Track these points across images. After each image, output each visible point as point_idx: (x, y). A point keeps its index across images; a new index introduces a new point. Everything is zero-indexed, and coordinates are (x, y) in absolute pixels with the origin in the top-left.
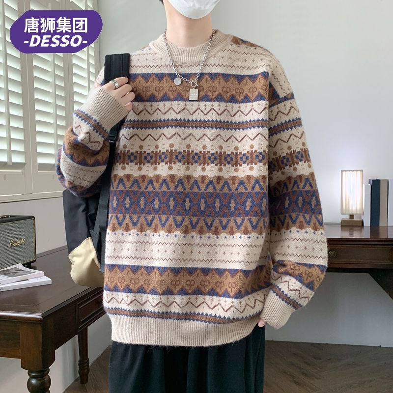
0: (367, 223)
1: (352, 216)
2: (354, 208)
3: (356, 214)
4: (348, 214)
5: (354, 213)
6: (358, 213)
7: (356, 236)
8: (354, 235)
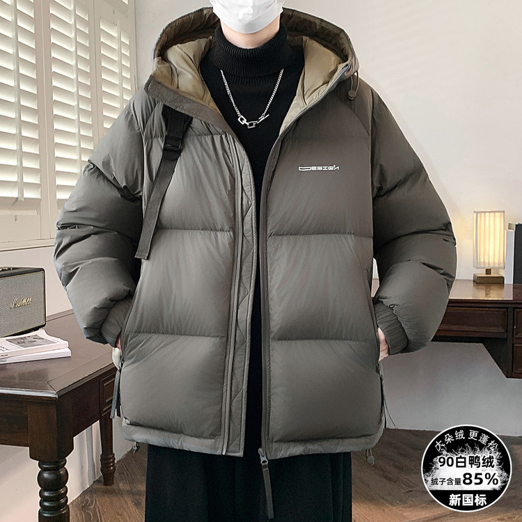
0: (509, 280)
1: (488, 271)
2: (491, 261)
3: (494, 268)
4: (483, 268)
5: (492, 266)
6: (497, 266)
7: (494, 295)
8: (491, 295)
